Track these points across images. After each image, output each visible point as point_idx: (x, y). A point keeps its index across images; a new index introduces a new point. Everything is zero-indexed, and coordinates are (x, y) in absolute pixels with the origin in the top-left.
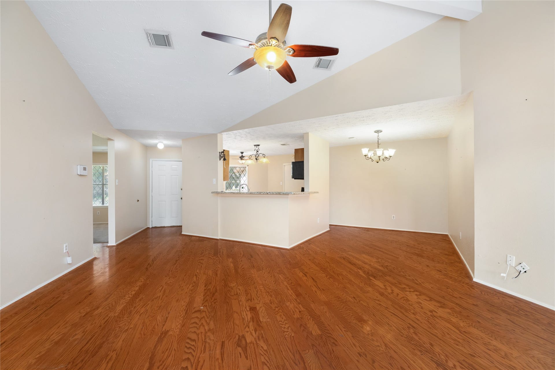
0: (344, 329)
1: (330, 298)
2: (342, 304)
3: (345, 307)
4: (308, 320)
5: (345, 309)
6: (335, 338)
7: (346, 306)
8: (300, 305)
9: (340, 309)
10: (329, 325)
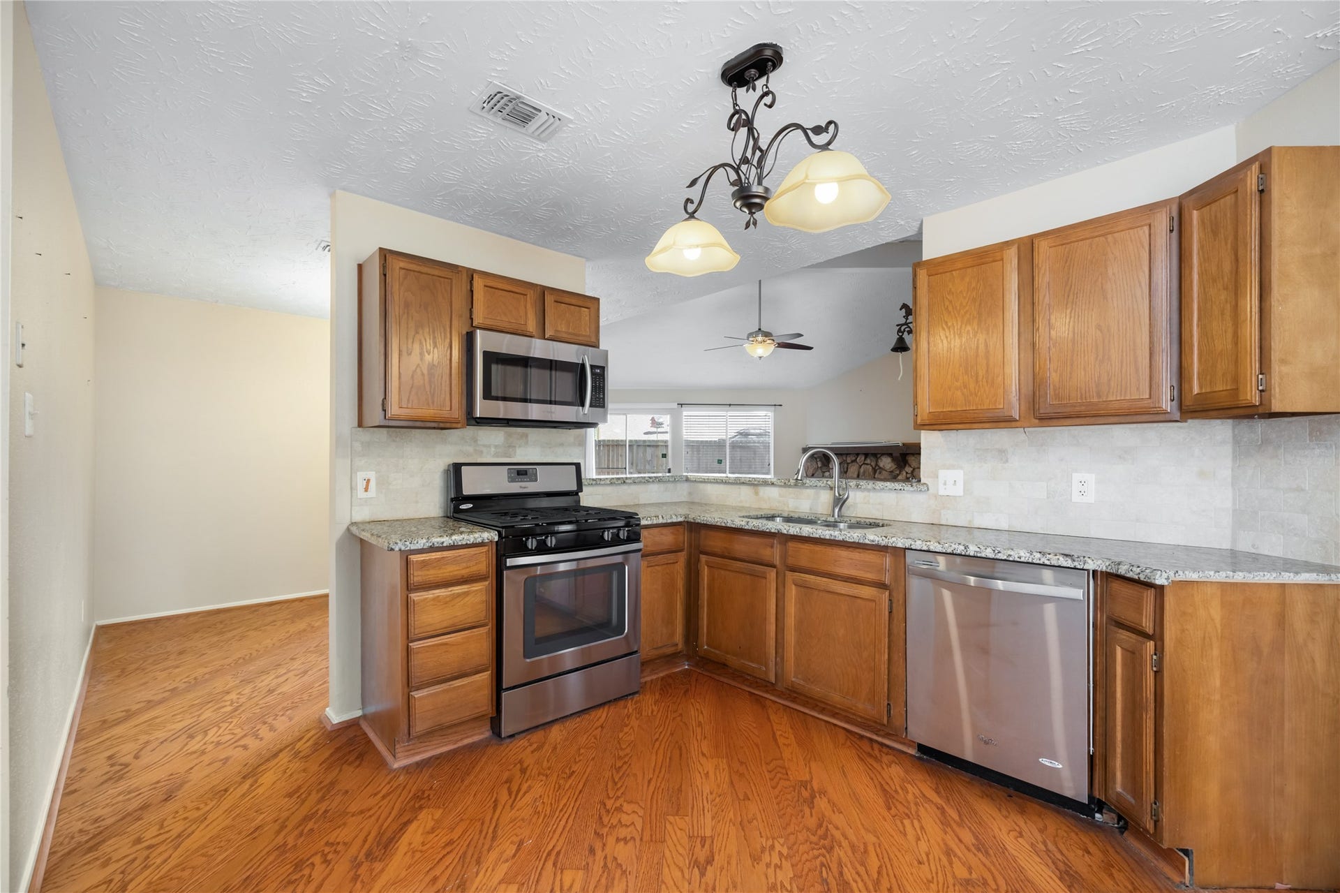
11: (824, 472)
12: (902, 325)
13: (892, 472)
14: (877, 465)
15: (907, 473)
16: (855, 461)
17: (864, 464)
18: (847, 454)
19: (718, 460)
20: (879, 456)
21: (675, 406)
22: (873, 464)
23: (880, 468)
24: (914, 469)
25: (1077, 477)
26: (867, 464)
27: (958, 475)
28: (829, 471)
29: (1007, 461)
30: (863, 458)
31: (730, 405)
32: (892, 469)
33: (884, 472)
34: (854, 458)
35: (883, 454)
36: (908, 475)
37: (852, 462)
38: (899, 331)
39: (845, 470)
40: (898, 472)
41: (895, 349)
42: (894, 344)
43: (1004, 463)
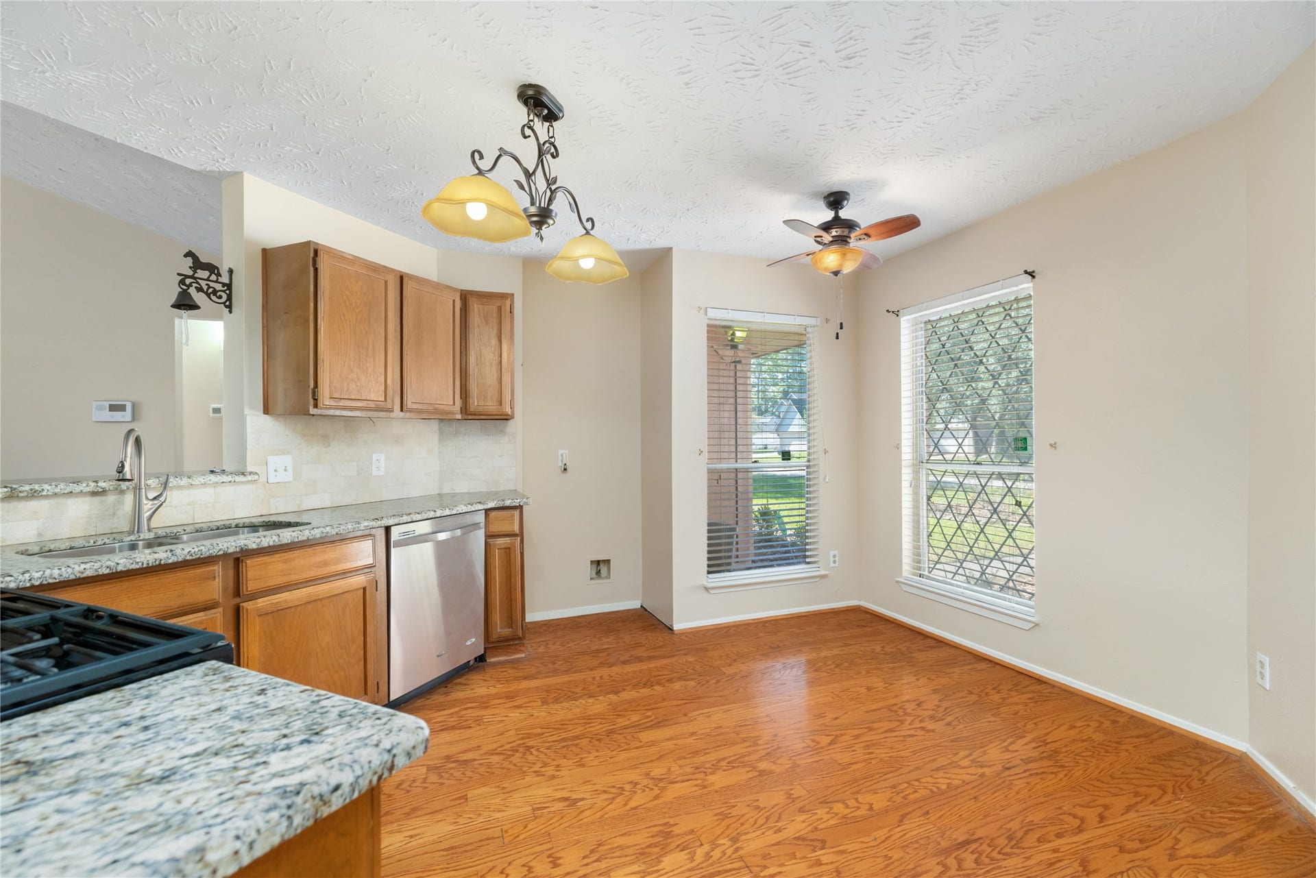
12: (187, 277)
25: (375, 456)
27: (287, 460)
29: (329, 445)
38: (182, 282)
41: (177, 306)
42: (174, 299)
43: (327, 447)
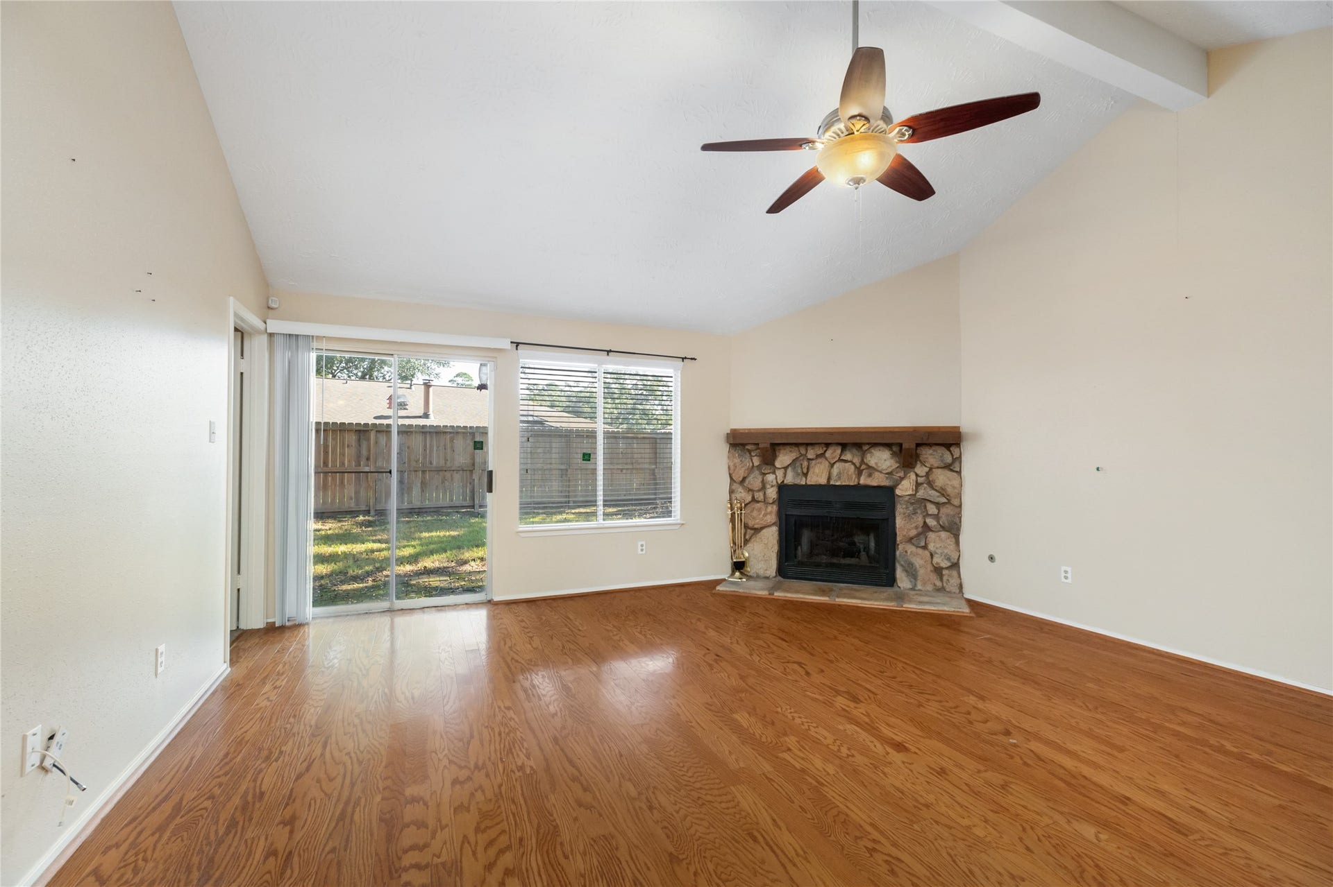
0: (693, 724)
1: (724, 798)
2: (691, 780)
3: (685, 769)
4: (763, 734)
5: (683, 767)
6: (709, 712)
7: (683, 773)
8: (798, 768)
9: (696, 765)
10: (721, 728)
11: (765, 474)
13: (890, 473)
14: (862, 462)
15: (917, 475)
16: (822, 455)
17: (840, 460)
18: (807, 444)
19: (584, 455)
20: (865, 448)
21: (506, 344)
22: (857, 461)
23: (869, 467)
24: (931, 469)
26: (846, 461)
28: (774, 473)
30: (839, 451)
31: (609, 352)
32: (890, 470)
33: (877, 474)
34: (820, 451)
35: (875, 445)
36: (920, 480)
37: (818, 456)
39: (805, 471)
40: (901, 474)
